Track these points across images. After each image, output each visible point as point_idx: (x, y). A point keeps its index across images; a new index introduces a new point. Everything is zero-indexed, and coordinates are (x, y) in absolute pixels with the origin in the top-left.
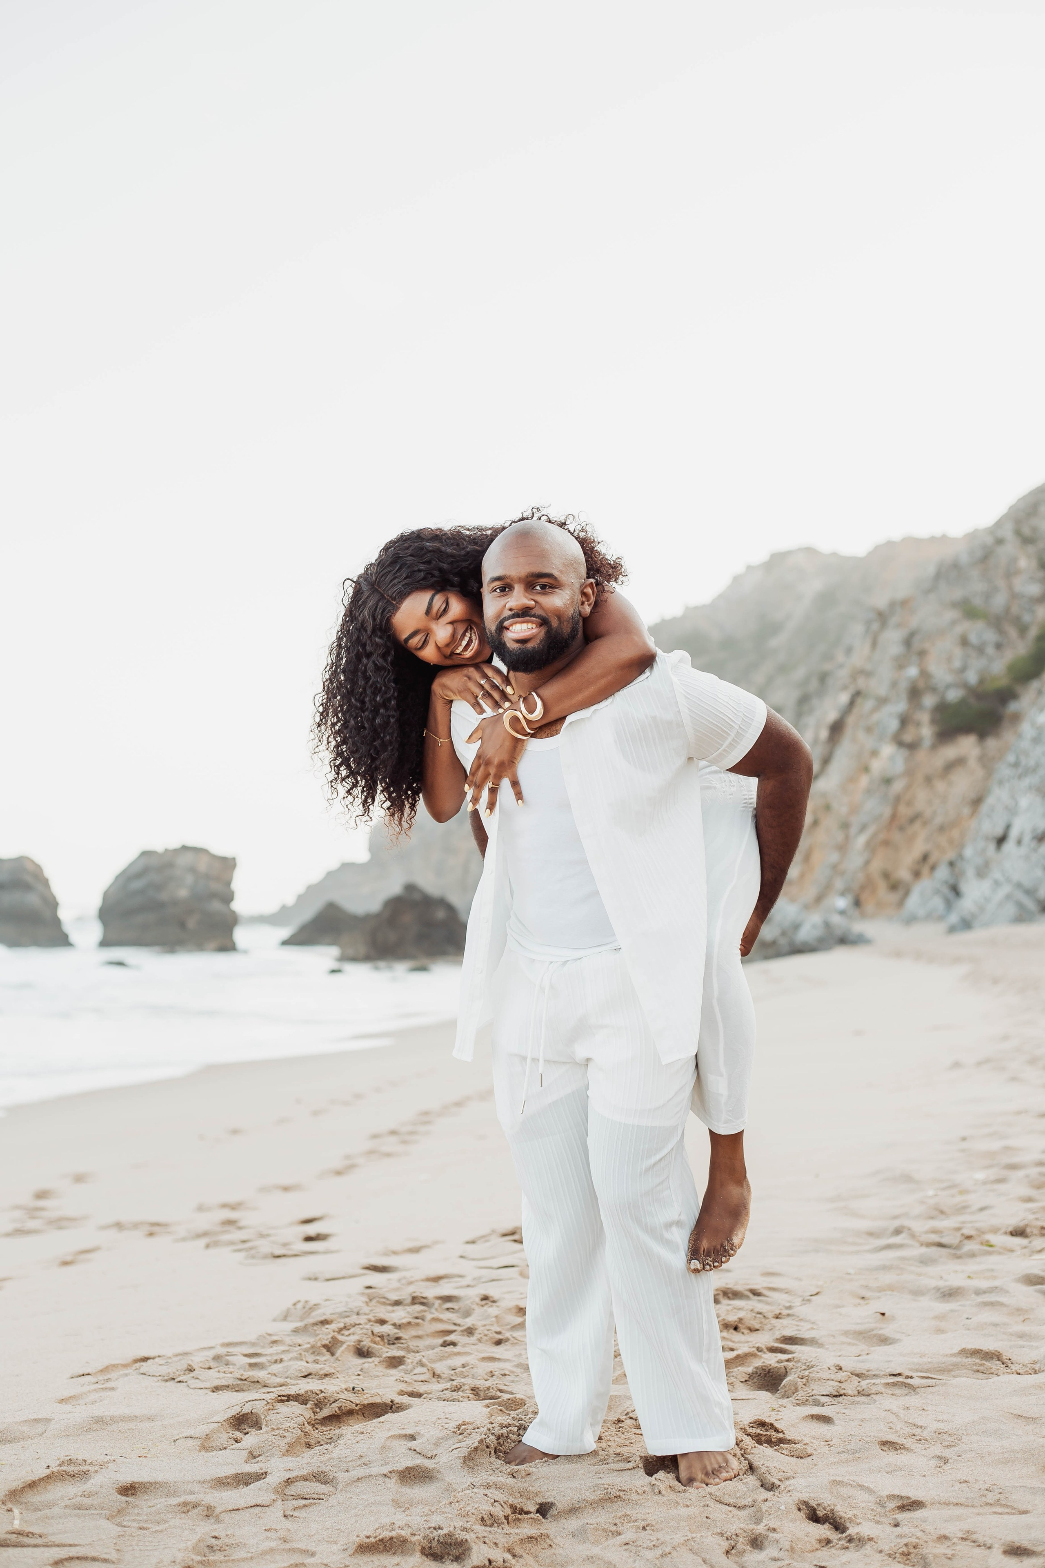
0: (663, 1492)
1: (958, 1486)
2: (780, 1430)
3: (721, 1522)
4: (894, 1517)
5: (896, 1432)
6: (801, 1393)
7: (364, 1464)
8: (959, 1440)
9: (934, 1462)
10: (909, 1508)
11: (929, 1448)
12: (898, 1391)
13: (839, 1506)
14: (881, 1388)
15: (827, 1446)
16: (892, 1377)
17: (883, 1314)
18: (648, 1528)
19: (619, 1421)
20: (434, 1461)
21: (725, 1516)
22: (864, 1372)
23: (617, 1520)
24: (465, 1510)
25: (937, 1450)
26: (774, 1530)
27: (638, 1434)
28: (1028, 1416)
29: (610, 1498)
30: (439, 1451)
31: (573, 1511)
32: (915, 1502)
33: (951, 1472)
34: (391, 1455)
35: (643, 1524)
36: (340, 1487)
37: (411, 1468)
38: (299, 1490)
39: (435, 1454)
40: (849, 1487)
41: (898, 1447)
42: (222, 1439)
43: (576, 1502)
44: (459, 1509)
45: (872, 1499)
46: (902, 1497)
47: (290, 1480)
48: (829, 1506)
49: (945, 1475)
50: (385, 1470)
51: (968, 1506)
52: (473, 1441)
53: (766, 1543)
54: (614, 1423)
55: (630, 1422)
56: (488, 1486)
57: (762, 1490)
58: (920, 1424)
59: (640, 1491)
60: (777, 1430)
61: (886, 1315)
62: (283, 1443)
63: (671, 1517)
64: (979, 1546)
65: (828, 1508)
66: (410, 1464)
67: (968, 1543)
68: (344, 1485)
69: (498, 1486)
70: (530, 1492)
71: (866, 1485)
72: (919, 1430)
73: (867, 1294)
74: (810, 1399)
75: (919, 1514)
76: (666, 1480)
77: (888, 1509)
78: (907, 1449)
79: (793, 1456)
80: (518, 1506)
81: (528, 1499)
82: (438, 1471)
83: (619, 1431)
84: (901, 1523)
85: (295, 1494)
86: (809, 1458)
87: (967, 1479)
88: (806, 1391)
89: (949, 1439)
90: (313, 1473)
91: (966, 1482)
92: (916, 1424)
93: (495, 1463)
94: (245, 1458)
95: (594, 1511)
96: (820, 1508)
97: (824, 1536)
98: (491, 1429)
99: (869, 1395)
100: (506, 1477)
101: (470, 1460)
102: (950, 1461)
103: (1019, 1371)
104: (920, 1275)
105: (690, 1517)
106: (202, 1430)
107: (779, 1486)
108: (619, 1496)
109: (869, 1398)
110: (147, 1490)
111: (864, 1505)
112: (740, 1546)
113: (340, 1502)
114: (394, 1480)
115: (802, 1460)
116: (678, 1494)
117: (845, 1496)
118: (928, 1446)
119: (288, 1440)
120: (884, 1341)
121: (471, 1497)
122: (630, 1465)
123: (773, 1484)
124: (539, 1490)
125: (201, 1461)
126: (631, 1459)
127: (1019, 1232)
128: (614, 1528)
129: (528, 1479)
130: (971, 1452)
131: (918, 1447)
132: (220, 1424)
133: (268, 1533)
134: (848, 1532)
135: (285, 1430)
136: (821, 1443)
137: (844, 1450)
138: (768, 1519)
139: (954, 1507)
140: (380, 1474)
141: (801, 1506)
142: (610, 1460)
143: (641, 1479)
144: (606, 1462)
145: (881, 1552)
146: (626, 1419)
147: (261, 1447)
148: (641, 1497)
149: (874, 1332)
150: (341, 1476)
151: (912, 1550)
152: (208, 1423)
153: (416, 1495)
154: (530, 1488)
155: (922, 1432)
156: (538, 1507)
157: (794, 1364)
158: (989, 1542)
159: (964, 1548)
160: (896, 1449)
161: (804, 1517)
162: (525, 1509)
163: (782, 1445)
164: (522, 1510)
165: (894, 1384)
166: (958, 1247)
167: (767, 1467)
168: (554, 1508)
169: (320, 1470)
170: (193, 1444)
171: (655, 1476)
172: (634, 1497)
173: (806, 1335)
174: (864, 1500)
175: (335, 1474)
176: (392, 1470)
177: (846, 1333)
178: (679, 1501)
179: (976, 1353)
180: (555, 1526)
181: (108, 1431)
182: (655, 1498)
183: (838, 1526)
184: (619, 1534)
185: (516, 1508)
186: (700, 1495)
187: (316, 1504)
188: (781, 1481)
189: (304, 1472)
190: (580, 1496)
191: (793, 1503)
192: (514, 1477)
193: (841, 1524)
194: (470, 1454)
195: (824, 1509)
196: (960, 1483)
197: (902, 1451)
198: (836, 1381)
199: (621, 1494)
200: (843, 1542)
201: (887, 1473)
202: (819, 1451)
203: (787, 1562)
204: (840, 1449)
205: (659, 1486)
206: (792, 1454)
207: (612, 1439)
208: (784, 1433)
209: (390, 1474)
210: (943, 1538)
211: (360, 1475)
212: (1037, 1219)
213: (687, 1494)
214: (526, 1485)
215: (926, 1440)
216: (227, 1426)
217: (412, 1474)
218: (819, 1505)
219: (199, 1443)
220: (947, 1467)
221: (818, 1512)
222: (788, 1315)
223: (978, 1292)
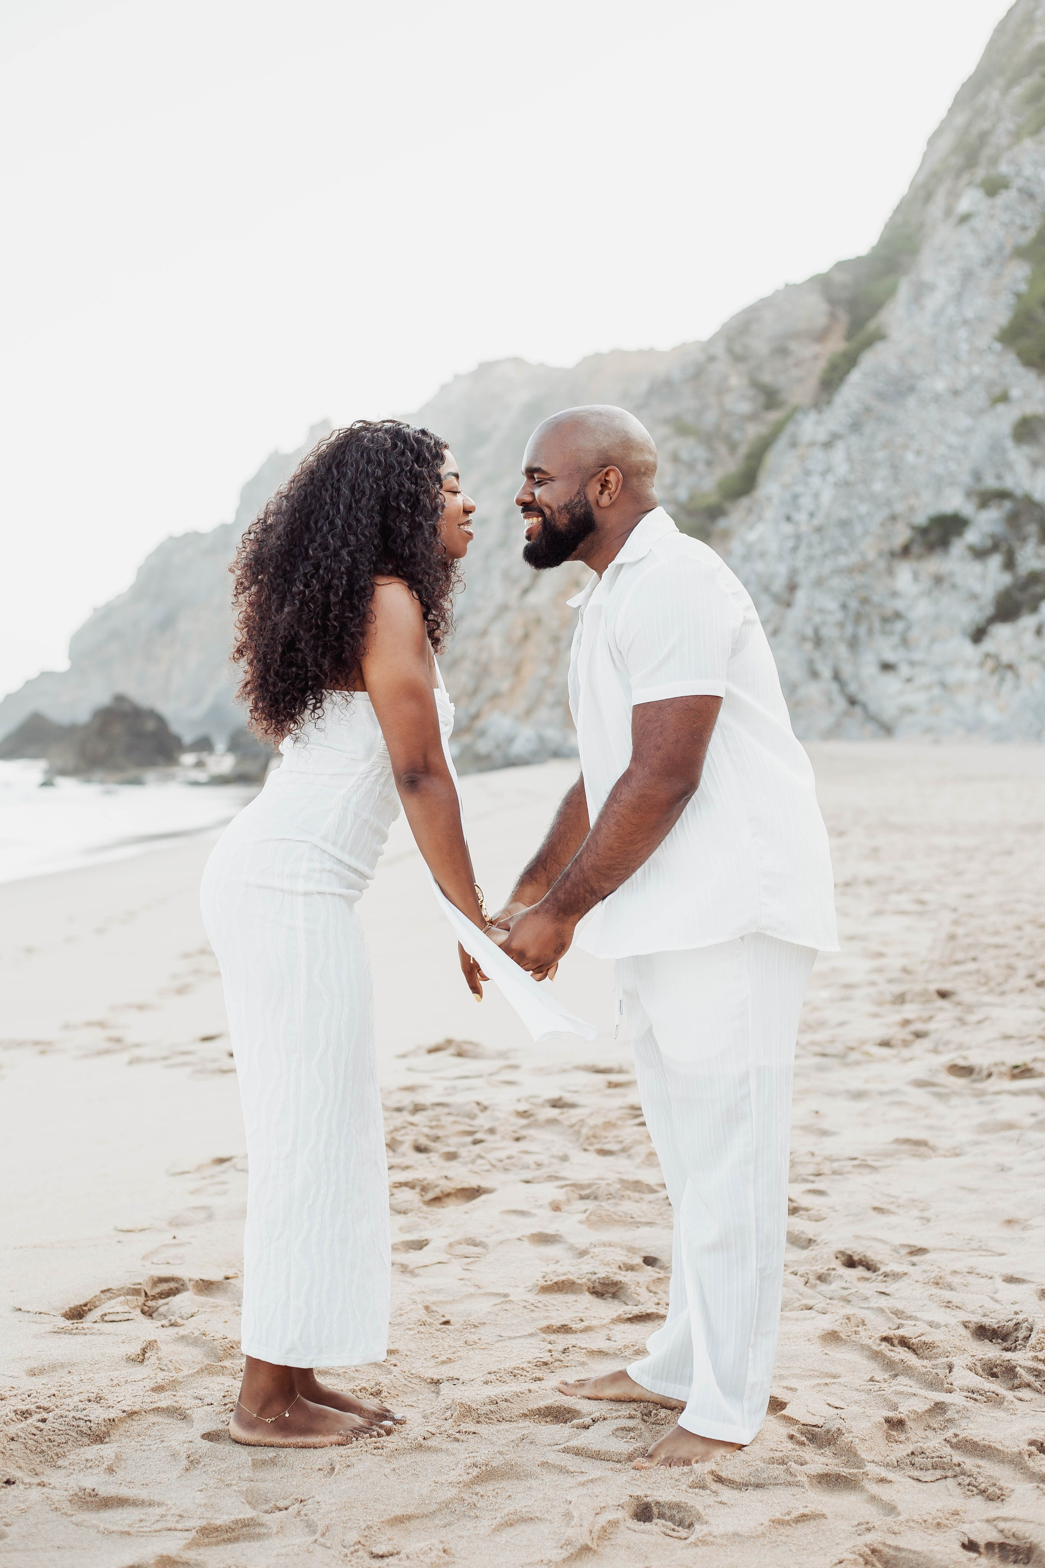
1: (946, 1237)
4: (910, 1259)
5: (880, 1201)
7: (497, 1231)
8: (929, 1205)
9: (919, 1221)
10: (919, 1253)
12: (863, 1171)
13: (869, 1253)
14: (848, 1169)
15: (834, 1212)
16: (852, 1159)
17: (817, 1112)
20: (552, 1229)
22: (829, 1157)
25: (916, 1213)
26: (834, 1269)
28: (971, 1188)
32: (919, 1249)
33: (935, 1227)
34: (510, 1225)
36: (491, 1248)
37: (537, 1234)
38: (462, 1251)
40: (868, 1239)
45: (889, 1247)
46: (910, 1246)
47: (451, 1246)
49: (933, 1230)
50: (516, 1236)
51: (959, 1251)
53: (831, 1278)
64: (983, 1277)
65: (861, 1254)
66: (535, 1232)
67: (973, 1275)
68: (493, 1247)
70: (635, 1249)
71: (880, 1238)
72: (894, 1198)
75: (927, 1257)
77: (903, 1254)
78: (893, 1213)
81: (633, 1254)
82: (561, 1236)
84: (919, 1263)
85: (461, 1254)
89: (923, 1205)
90: (465, 1238)
91: (951, 1234)
92: (891, 1194)
96: (856, 1254)
97: (863, 1275)
99: (841, 1174)
102: (931, 1220)
103: (946, 1154)
107: (816, 1242)
111: (884, 1252)
112: (812, 1281)
113: (497, 1258)
114: (528, 1243)
117: (868, 1245)
118: (908, 1210)
120: (824, 1133)
123: (811, 1239)
124: (642, 1248)
130: (944, 1214)
131: (901, 1211)
133: (462, 1282)
134: (881, 1271)
136: (827, 1209)
137: (847, 1214)
139: (952, 1251)
140: (515, 1239)
141: (839, 1257)
145: (917, 1281)
150: (486, 1240)
151: (939, 1280)
154: (633, 1245)
155: (898, 1200)
156: (645, 1259)
158: (990, 1275)
159: (973, 1279)
160: (886, 1213)
161: (844, 1263)
162: (635, 1261)
165: (859, 1166)
166: (844, 1057)
168: (658, 1259)
174: (884, 1247)
175: (481, 1239)
176: (521, 1235)
179: (907, 1141)
183: (872, 1267)
187: (479, 1260)
188: (816, 1236)
189: (458, 1239)
191: (830, 1254)
193: (872, 1265)
195: (859, 1254)
196: (947, 1235)
198: (814, 1164)
200: (881, 1278)
201: (889, 1229)
202: (830, 1215)
203: (854, 1290)
206: (811, 1218)
208: (797, 1203)
209: (522, 1239)
210: (955, 1272)
211: (501, 1240)
215: (904, 1206)
217: (538, 1238)
218: (854, 1252)
220: (932, 1224)
221: (853, 1259)
223: (882, 1094)
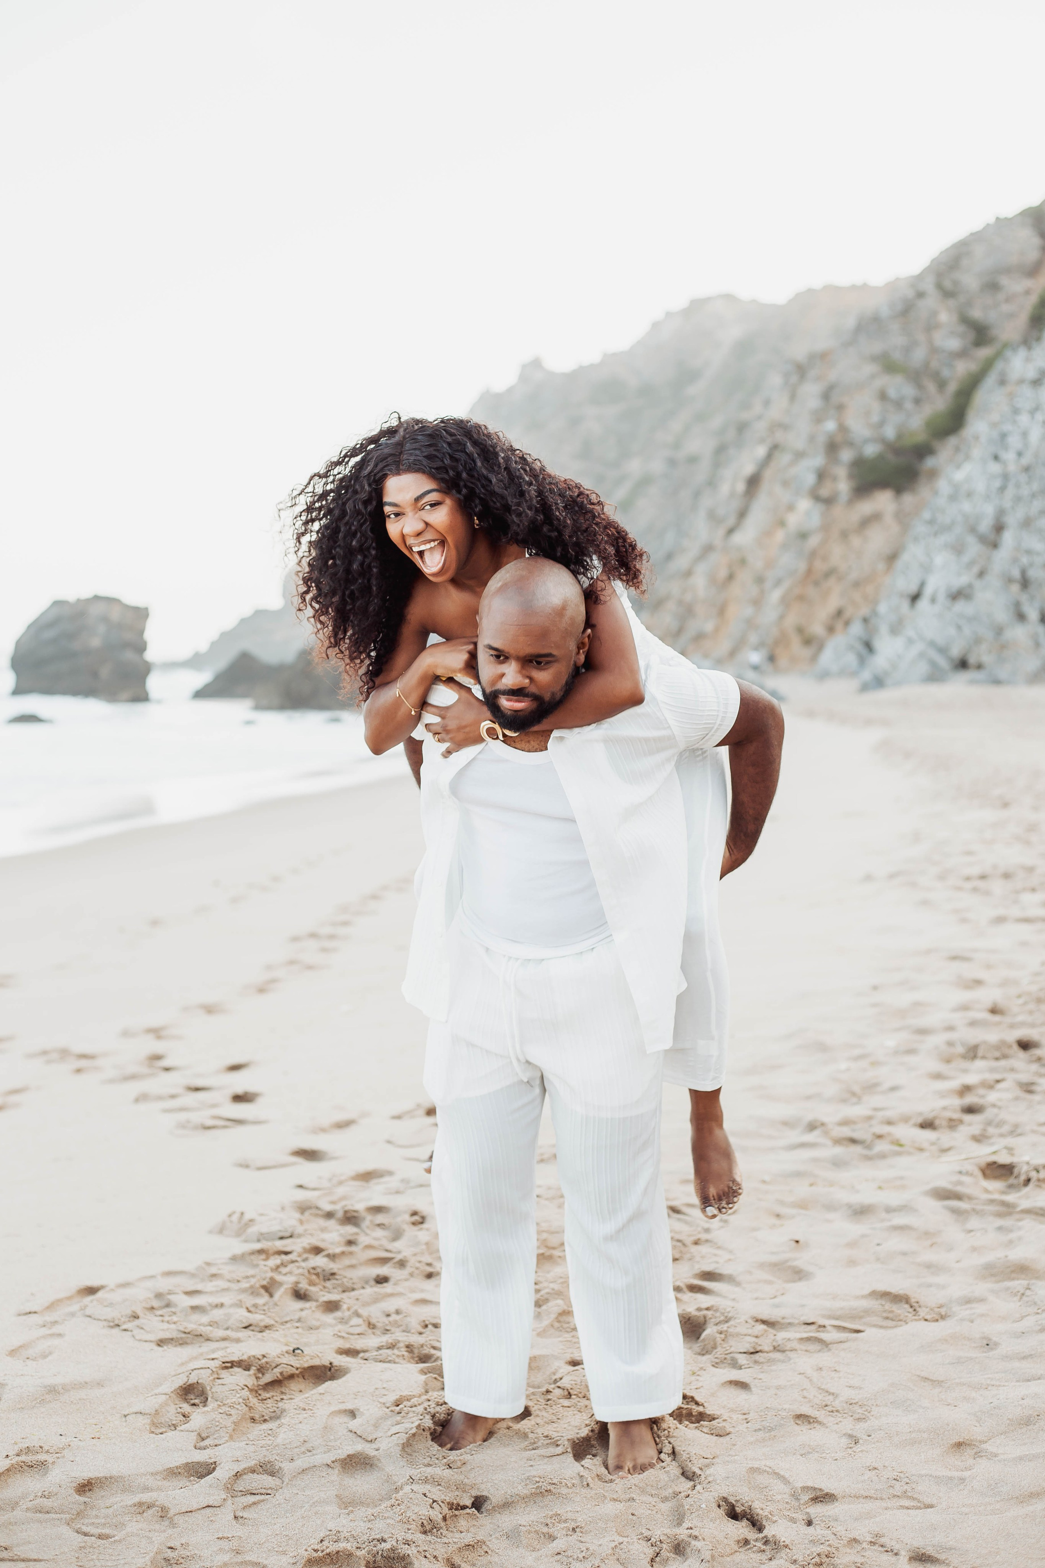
0: (591, 1485)
1: (869, 1474)
2: (700, 1404)
3: (645, 1519)
4: (807, 1510)
5: (810, 1401)
6: (720, 1350)
7: (307, 1450)
8: (869, 1412)
9: (845, 1441)
10: (822, 1499)
11: (840, 1421)
12: (812, 1347)
13: (757, 1502)
14: (795, 1345)
15: (745, 1421)
16: (806, 1326)
17: (797, 1242)
18: (578, 1530)
19: (548, 1392)
20: (374, 1446)
21: (650, 1512)
22: (779, 1319)
23: (548, 1519)
24: (406, 1516)
25: (847, 1425)
26: (696, 1537)
27: (566, 1407)
28: (935, 1379)
29: (541, 1493)
30: (378, 1434)
31: (506, 1505)
32: (827, 1494)
33: (861, 1455)
34: (333, 1438)
35: (573, 1525)
36: (286, 1480)
37: (353, 1455)
38: (247, 1485)
39: (375, 1437)
40: (766, 1474)
41: (811, 1421)
42: (171, 1414)
43: (509, 1497)
44: (400, 1513)
45: (787, 1489)
46: (815, 1489)
47: (238, 1474)
48: (747, 1502)
49: (856, 1459)
50: (328, 1458)
51: (876, 1500)
52: (411, 1423)
53: (688, 1550)
54: (543, 1394)
55: (558, 1392)
56: (426, 1481)
57: (683, 1479)
58: (832, 1391)
59: (569, 1485)
60: (697, 1403)
61: (801, 1243)
62: (228, 1422)
63: (599, 1517)
64: (887, 1551)
65: (746, 1504)
66: (351, 1452)
67: (876, 1547)
68: (290, 1478)
69: (435, 1480)
70: (465, 1484)
71: (782, 1473)
72: (831, 1397)
73: (783, 1211)
74: (728, 1357)
75: (828, 1510)
76: (593, 1468)
77: (802, 1502)
78: (820, 1423)
79: (712, 1434)
80: (455, 1502)
81: (464, 1491)
82: (378, 1460)
83: (547, 1405)
84: (814, 1521)
85: (244, 1490)
86: (727, 1436)
87: (876, 1465)
88: (725, 1348)
89: (860, 1411)
90: (260, 1462)
91: (875, 1468)
92: (829, 1390)
93: (431, 1449)
94: (194, 1442)
95: (527, 1506)
96: (738, 1504)
97: (742, 1536)
98: (428, 1407)
99: (784, 1351)
100: (443, 1468)
101: (408, 1446)
102: (861, 1441)
103: (926, 1317)
104: (832, 1184)
105: (616, 1516)
106: (150, 1404)
107: (700, 1475)
108: (550, 1490)
109: (784, 1354)
110: (103, 1485)
111: (779, 1497)
112: (664, 1554)
113: (287, 1499)
114: (336, 1471)
115: (721, 1439)
116: (605, 1484)
117: (762, 1486)
118: (840, 1419)
119: (234, 1418)
120: (799, 1274)
121: (411, 1498)
122: (559, 1450)
123: (694, 1473)
124: (474, 1482)
125: (152, 1446)
126: (559, 1443)
127: (927, 1125)
128: (545, 1530)
129: (463, 1469)
130: (881, 1432)
131: (830, 1420)
132: (168, 1396)
133: (221, 1543)
134: (765, 1532)
135: (230, 1406)
136: (739, 1416)
137: (761, 1427)
138: (690, 1518)
139: (864, 1501)
140: (324, 1465)
141: (721, 1503)
142: (540, 1444)
143: (570, 1468)
144: (535, 1445)
145: (795, 1562)
146: (554, 1389)
147: (209, 1427)
148: (570, 1491)
149: (789, 1264)
150: (286, 1466)
151: (824, 1559)
152: (156, 1395)
153: (358, 1488)
154: (466, 1480)
155: (834, 1400)
156: (473, 1499)
157: (714, 1313)
158: (896, 1547)
159: (873, 1555)
160: (810, 1423)
161: (724, 1514)
162: (461, 1504)
163: (702, 1422)
164: (458, 1505)
165: (808, 1339)
166: (869, 1147)
167: (688, 1454)
168: (489, 1502)
169: (267, 1459)
170: (143, 1422)
171: (583, 1463)
172: (564, 1491)
173: (725, 1270)
174: (779, 1490)
175: (281, 1465)
176: (334, 1459)
177: (762, 1266)
178: (606, 1494)
179: (885, 1295)
180: (490, 1521)
181: (61, 1402)
182: (584, 1491)
183: (756, 1524)
184: (552, 1538)
185: (453, 1504)
186: (625, 1486)
187: (263, 1501)
188: (701, 1469)
189: (252, 1463)
190: (513, 1490)
191: (713, 1500)
192: (450, 1467)
193: (757, 1522)
194: (408, 1440)
195: (743, 1505)
196: (870, 1470)
197: (816, 1425)
198: (753, 1336)
199: (551, 1487)
200: (759, 1545)
201: (802, 1455)
202: (737, 1429)
204: (758, 1427)
205: (587, 1478)
206: (712, 1432)
207: (540, 1414)
208: (704, 1406)
209: (332, 1464)
210: (852, 1542)
211: (305, 1466)
212: (945, 1108)
213: (613, 1485)
214: (462, 1477)
215: (837, 1411)
216: (175, 1396)
217: (354, 1461)
218: (737, 1501)
219: (149, 1421)
220: (858, 1448)
221: (737, 1509)
222: (707, 1241)
223: (889, 1210)
